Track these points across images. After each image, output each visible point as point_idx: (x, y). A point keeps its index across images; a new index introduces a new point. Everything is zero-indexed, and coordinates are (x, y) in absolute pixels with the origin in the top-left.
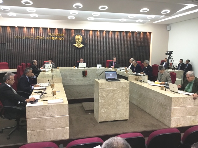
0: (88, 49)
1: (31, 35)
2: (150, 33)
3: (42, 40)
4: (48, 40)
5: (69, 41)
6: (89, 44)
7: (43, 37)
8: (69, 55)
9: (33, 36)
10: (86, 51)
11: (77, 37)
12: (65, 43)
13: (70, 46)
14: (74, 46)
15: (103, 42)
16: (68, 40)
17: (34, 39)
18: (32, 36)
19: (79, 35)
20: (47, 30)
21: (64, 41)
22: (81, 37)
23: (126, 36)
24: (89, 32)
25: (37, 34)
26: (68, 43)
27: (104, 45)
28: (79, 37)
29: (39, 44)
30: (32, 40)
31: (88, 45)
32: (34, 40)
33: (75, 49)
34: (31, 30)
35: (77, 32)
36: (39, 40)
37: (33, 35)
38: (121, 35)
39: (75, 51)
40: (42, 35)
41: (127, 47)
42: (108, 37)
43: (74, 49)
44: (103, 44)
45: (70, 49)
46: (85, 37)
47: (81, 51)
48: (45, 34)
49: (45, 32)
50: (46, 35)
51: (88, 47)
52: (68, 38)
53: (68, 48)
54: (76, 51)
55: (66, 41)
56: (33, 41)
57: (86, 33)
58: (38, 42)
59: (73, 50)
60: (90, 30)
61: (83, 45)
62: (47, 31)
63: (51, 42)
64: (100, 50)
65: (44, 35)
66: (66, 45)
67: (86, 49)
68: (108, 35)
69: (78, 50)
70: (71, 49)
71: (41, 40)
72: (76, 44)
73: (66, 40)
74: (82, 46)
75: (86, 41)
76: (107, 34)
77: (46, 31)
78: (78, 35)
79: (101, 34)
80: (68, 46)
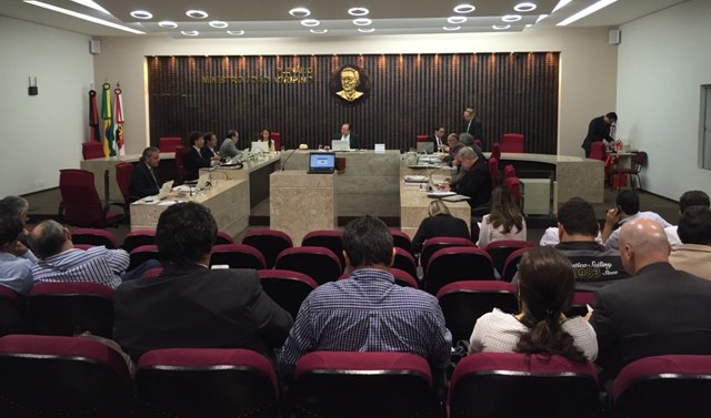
0: (374, 103)
1: (238, 73)
2: (556, 55)
3: (263, 85)
4: (276, 84)
5: (326, 83)
6: (376, 91)
7: (265, 76)
8: (325, 120)
10: (369, 107)
11: (344, 74)
13: (329, 97)
14: (339, 96)
15: (415, 84)
16: (322, 82)
17: (245, 83)
18: (240, 77)
19: (350, 69)
20: (274, 61)
22: (356, 72)
23: (482, 64)
24: (378, 60)
25: (251, 71)
26: (322, 90)
27: (417, 92)
28: (351, 74)
30: (240, 87)
31: (373, 92)
33: (339, 104)
34: (238, 63)
35: (346, 61)
36: (255, 84)
37: (242, 73)
38: (465, 65)
39: (341, 110)
40: (263, 74)
42: (429, 70)
43: (337, 106)
44: (414, 90)
45: (329, 104)
46: (367, 74)
47: (356, 110)
48: (269, 69)
49: (269, 65)
50: (272, 71)
51: (373, 98)
52: (322, 77)
54: (344, 110)
56: (242, 89)
57: (369, 63)
58: (253, 88)
60: (379, 55)
61: (362, 94)
63: (282, 89)
64: (408, 104)
65: (267, 71)
67: (369, 103)
68: (430, 64)
69: (348, 107)
71: (259, 86)
72: (343, 92)
73: (318, 82)
74: (358, 95)
75: (367, 83)
76: (425, 63)
77: (272, 63)
78: (348, 69)
79: (408, 63)
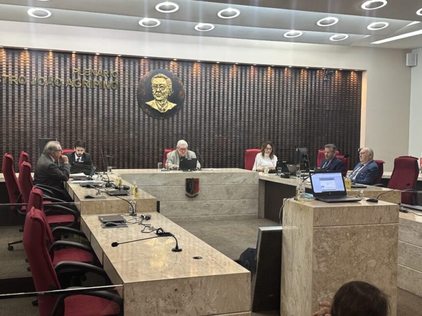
0: (187, 116)
1: (19, 72)
2: (360, 73)
3: (54, 87)
4: (71, 88)
5: (134, 91)
6: (190, 101)
7: (57, 77)
8: (131, 134)
9: (25, 75)
10: (182, 120)
12: (122, 96)
13: (137, 107)
14: (149, 106)
15: (230, 96)
16: (129, 89)
17: (28, 84)
18: (22, 75)
19: (162, 75)
20: (68, 59)
21: (119, 93)
22: (169, 79)
23: (296, 79)
24: (192, 67)
25: (37, 70)
26: (129, 98)
27: (232, 105)
28: (163, 81)
29: (43, 100)
30: (22, 89)
31: (187, 103)
32: (28, 86)
33: (149, 116)
34: (19, 58)
35: (157, 65)
36: (43, 86)
37: (25, 72)
38: (279, 79)
39: (151, 122)
40: (54, 74)
41: (299, 111)
42: (246, 82)
43: (146, 117)
44: (230, 103)
45: (137, 114)
46: (180, 82)
47: (168, 122)
48: (62, 69)
49: (62, 64)
50: (65, 72)
51: (187, 111)
52: (129, 83)
53: (129, 113)
54: (154, 122)
55: (124, 91)
56: (25, 91)
57: (183, 69)
58: (40, 92)
59: (144, 119)
60: (193, 62)
61: (175, 105)
62: (68, 61)
63: (79, 95)
64: (223, 119)
65: (60, 72)
66: (124, 103)
67: (182, 115)
68: (246, 75)
69: (159, 119)
70: (139, 116)
71: (48, 89)
72: (154, 101)
73: (124, 88)
74: (170, 106)
75: (181, 93)
76: (241, 75)
77: (65, 61)
78: (160, 75)
79: (224, 73)
80: (129, 106)
